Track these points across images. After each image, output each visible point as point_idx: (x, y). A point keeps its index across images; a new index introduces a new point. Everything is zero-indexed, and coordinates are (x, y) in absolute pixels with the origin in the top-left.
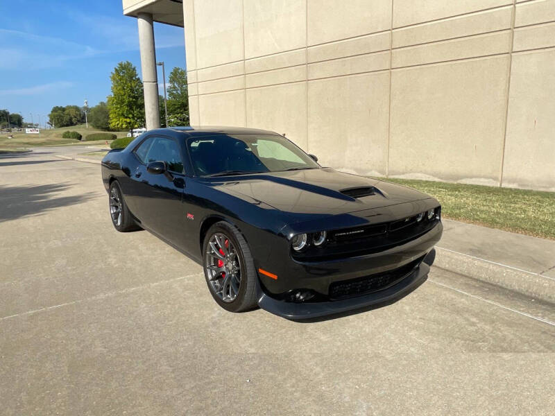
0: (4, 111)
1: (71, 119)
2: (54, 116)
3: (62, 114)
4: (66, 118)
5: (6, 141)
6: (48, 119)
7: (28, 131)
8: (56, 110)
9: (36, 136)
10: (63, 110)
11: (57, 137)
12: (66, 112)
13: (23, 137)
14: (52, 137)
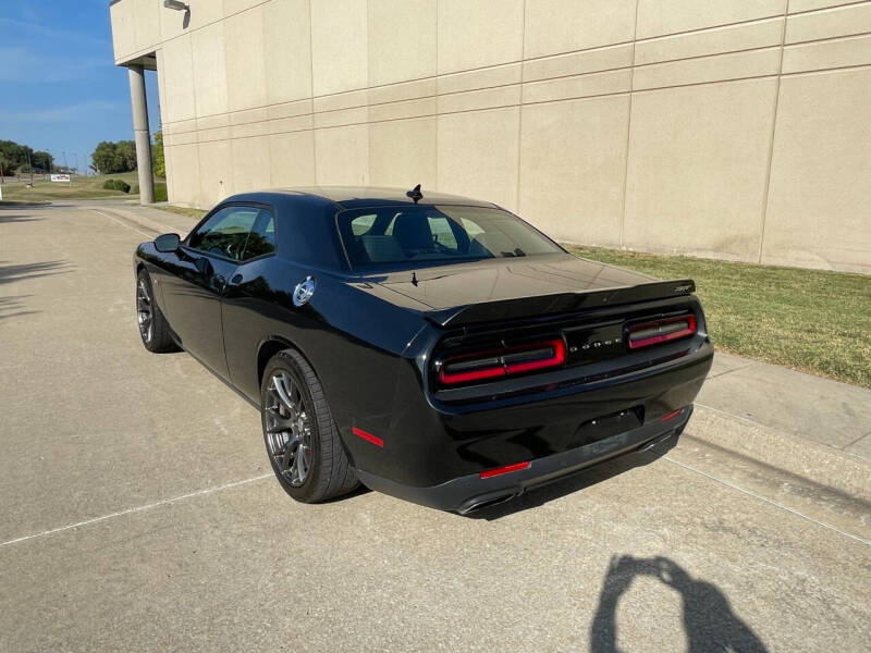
0: (26, 148)
1: (125, 162)
2: (100, 157)
3: (111, 154)
4: (118, 160)
5: (22, 191)
6: (90, 161)
7: (54, 178)
8: (102, 147)
9: (66, 185)
10: (114, 147)
11: (97, 187)
12: (119, 151)
13: (47, 186)
14: (90, 188)
